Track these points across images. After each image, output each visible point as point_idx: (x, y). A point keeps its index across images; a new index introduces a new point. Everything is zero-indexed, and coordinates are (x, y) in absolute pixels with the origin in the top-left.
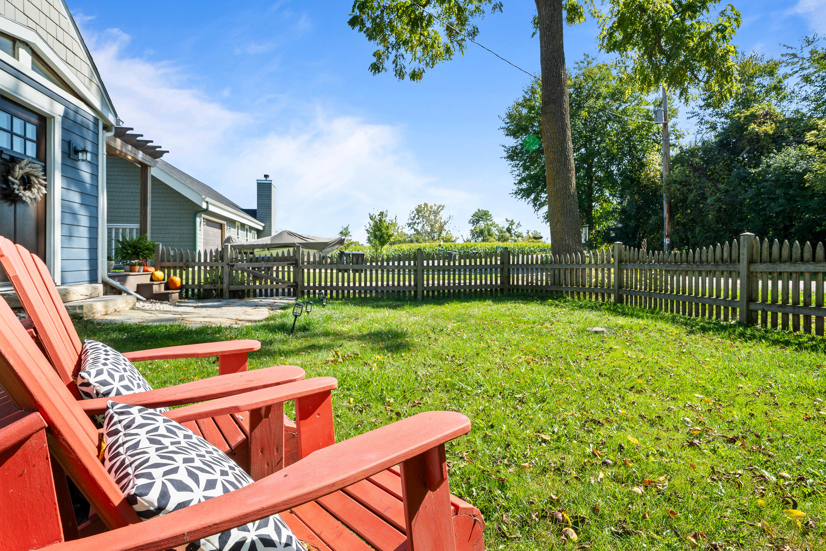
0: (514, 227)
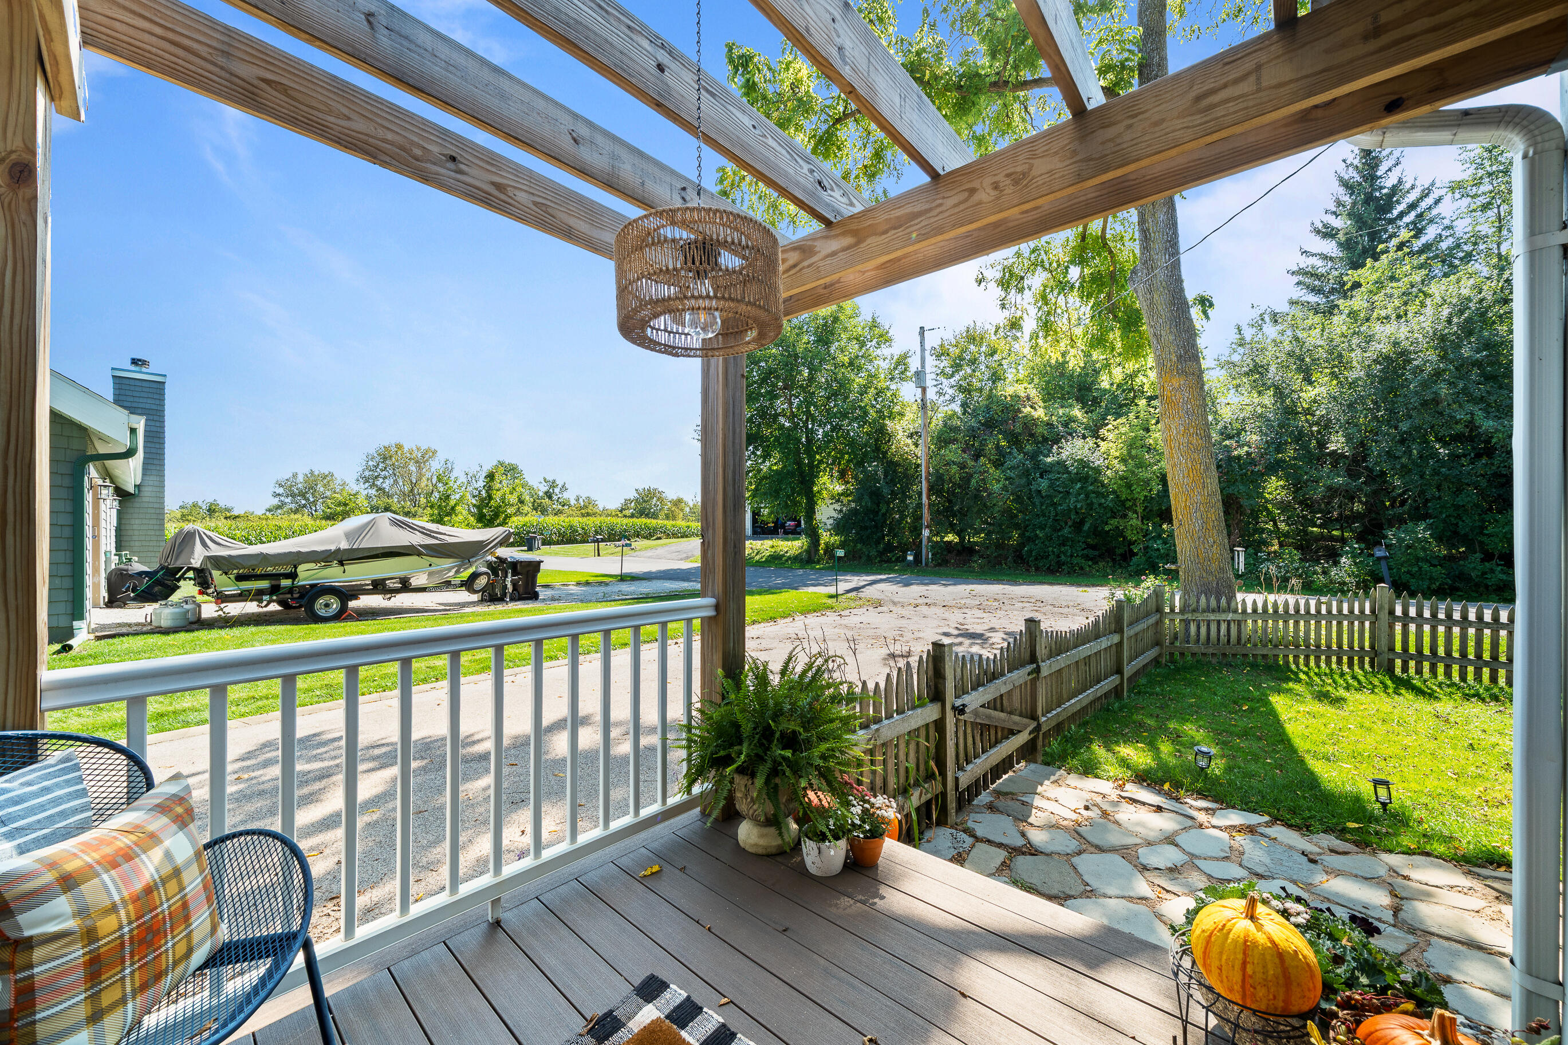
0: (557, 490)
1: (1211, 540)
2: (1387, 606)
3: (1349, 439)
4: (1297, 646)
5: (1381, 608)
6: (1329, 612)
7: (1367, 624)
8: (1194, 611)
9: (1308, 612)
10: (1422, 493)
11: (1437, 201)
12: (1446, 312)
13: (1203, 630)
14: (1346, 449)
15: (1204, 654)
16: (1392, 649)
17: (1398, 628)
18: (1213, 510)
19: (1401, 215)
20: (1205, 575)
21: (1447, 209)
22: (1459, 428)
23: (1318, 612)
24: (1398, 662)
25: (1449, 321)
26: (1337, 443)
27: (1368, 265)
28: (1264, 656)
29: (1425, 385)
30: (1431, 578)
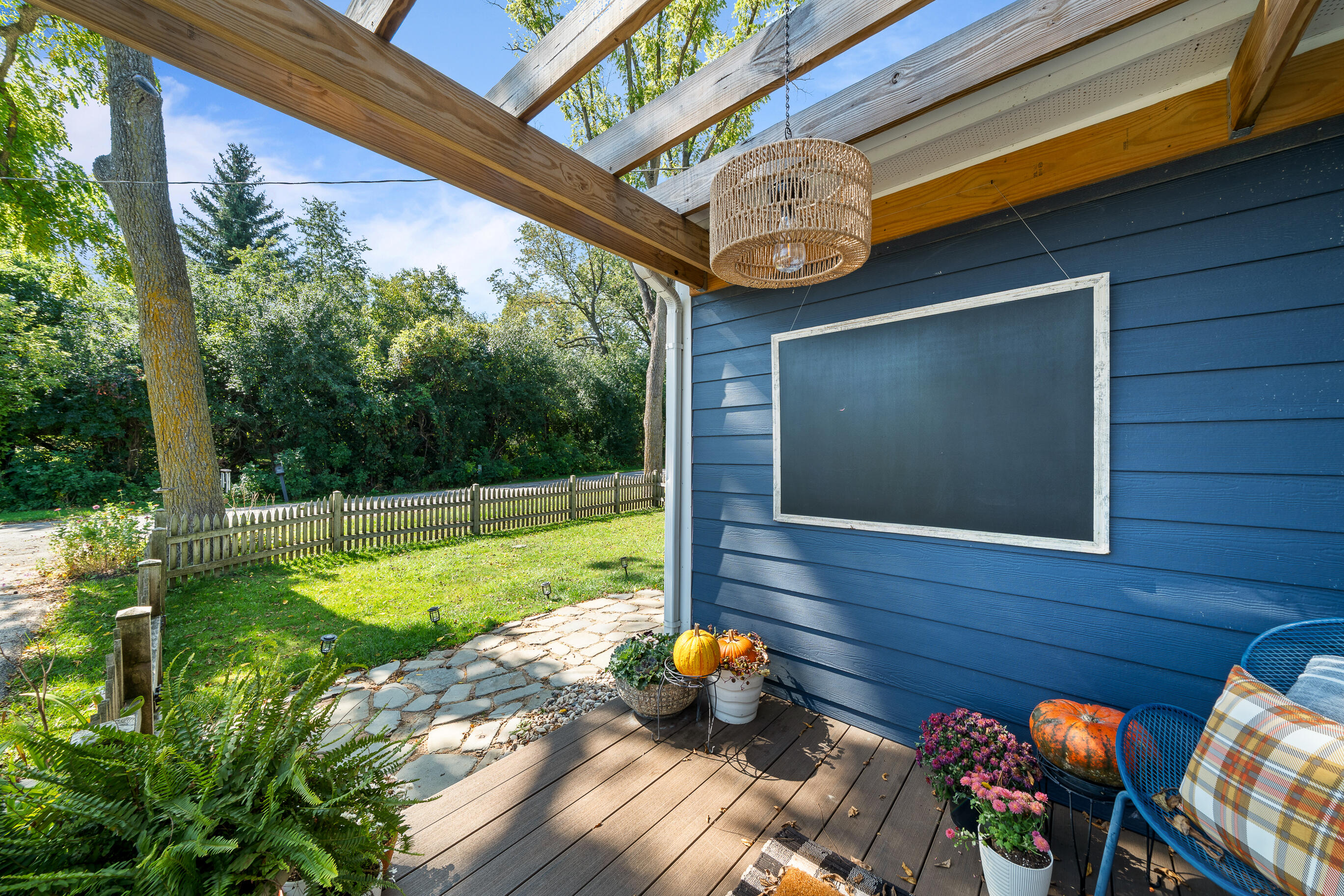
1: (204, 463)
2: (340, 506)
3: (245, 382)
4: (285, 546)
5: (336, 508)
6: (306, 515)
7: (328, 520)
8: (197, 531)
9: (292, 518)
10: (296, 428)
11: (286, 225)
12: (311, 308)
13: (207, 548)
14: (243, 389)
15: (207, 571)
16: (342, 535)
17: (346, 518)
18: (205, 435)
19: (262, 222)
20: (197, 496)
21: (293, 232)
22: (319, 386)
23: (299, 516)
24: (346, 543)
25: (313, 315)
26: (235, 383)
27: (248, 250)
28: (260, 560)
29: (301, 353)
30: (304, 487)
